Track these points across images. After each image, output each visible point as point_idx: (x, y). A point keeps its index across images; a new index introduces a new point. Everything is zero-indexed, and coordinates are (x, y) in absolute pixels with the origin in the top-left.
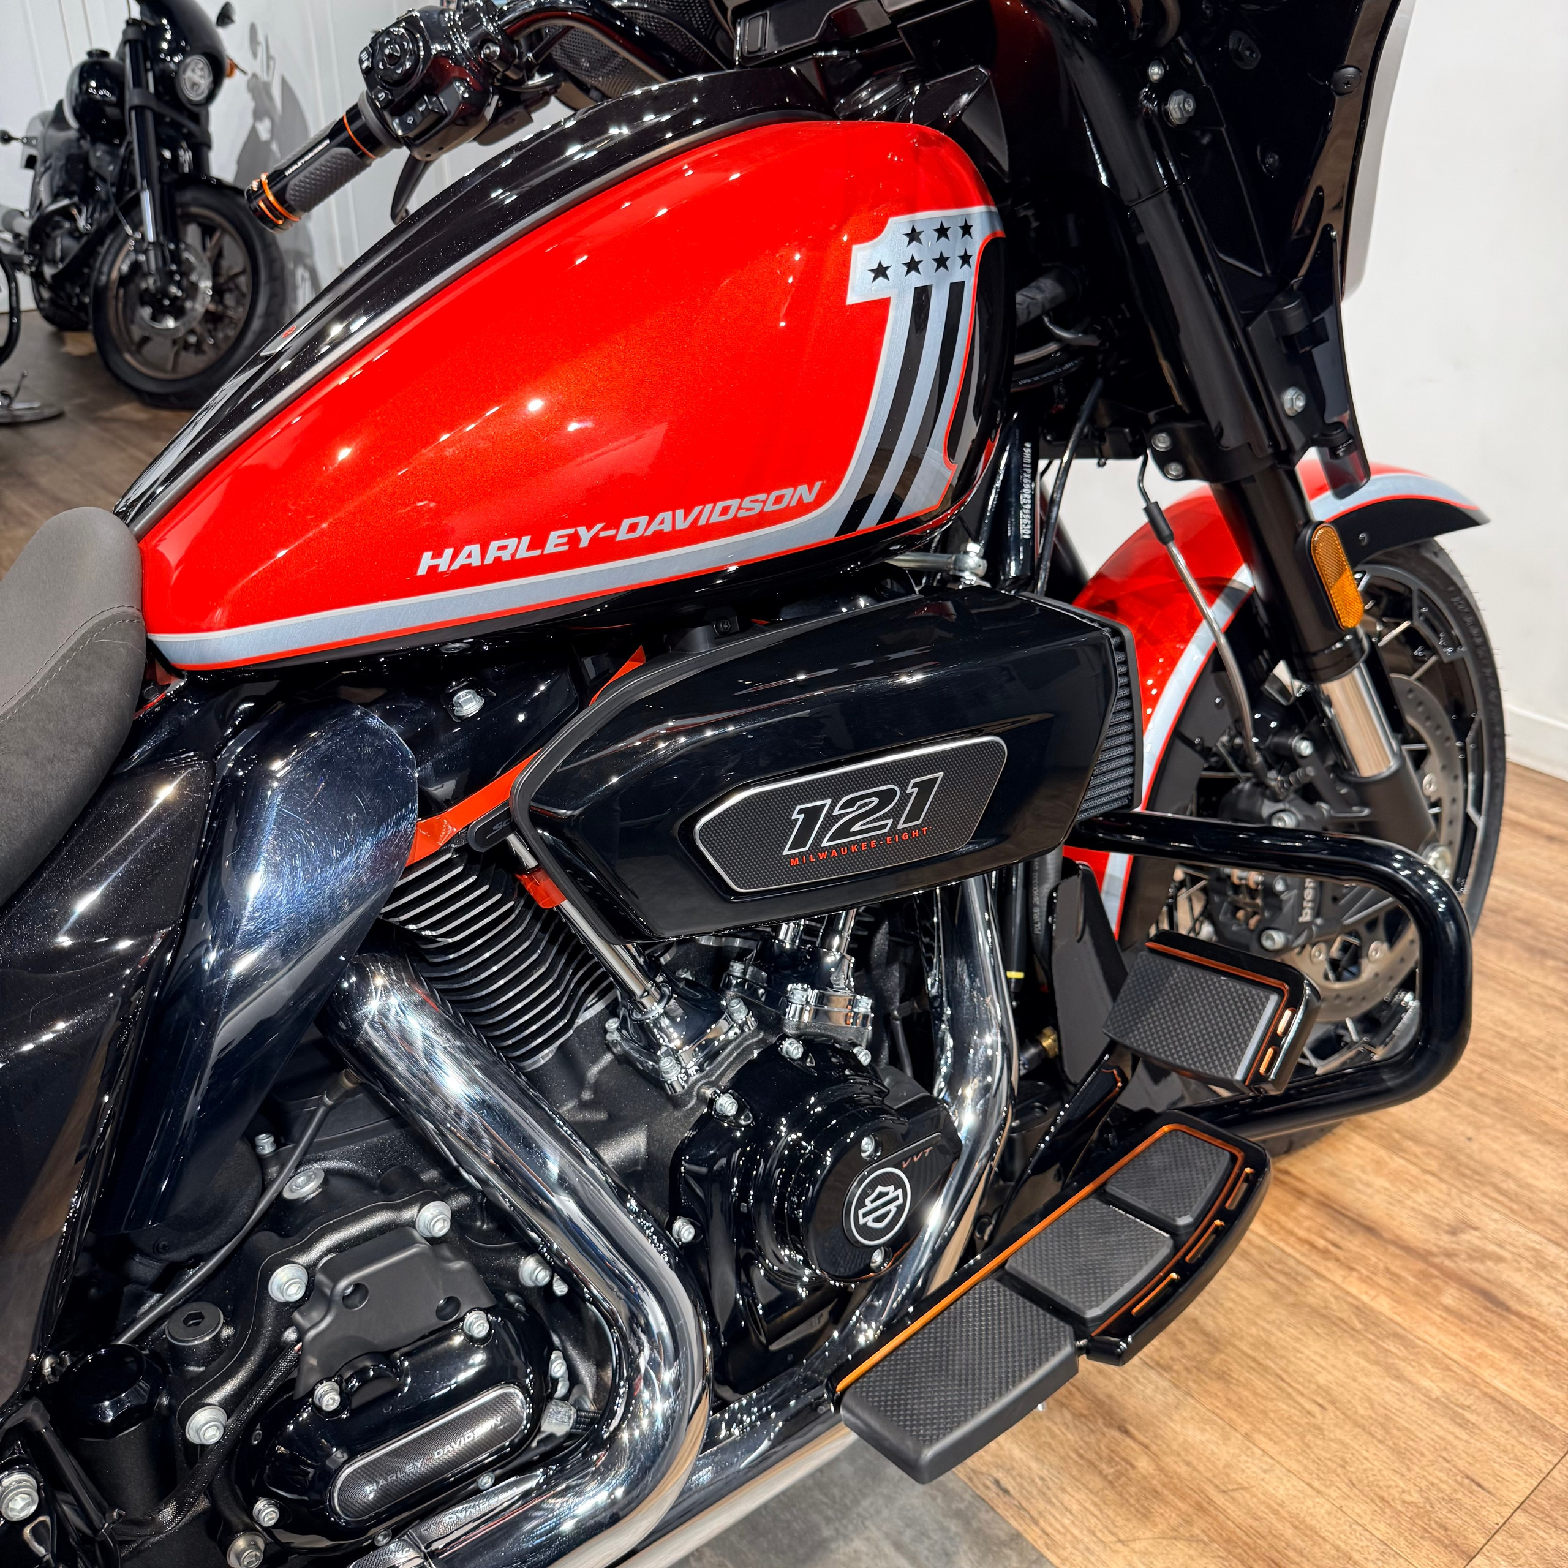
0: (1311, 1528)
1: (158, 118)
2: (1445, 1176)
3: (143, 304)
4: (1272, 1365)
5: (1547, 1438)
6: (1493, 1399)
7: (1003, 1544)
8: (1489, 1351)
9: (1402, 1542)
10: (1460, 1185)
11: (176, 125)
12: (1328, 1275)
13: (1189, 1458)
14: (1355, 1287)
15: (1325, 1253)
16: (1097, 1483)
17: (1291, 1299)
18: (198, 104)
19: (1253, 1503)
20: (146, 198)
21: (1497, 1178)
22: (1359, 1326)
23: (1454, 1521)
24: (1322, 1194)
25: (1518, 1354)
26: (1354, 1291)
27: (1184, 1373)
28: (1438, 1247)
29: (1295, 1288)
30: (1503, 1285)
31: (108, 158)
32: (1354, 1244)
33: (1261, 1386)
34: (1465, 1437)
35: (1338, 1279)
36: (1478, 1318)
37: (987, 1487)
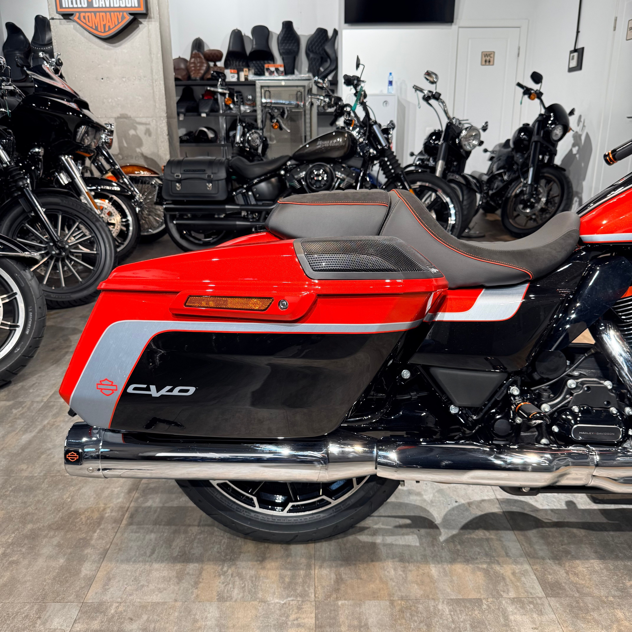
1: (542, 145)
3: (521, 203)
11: (547, 147)
18: (555, 141)
20: (531, 170)
31: (520, 157)
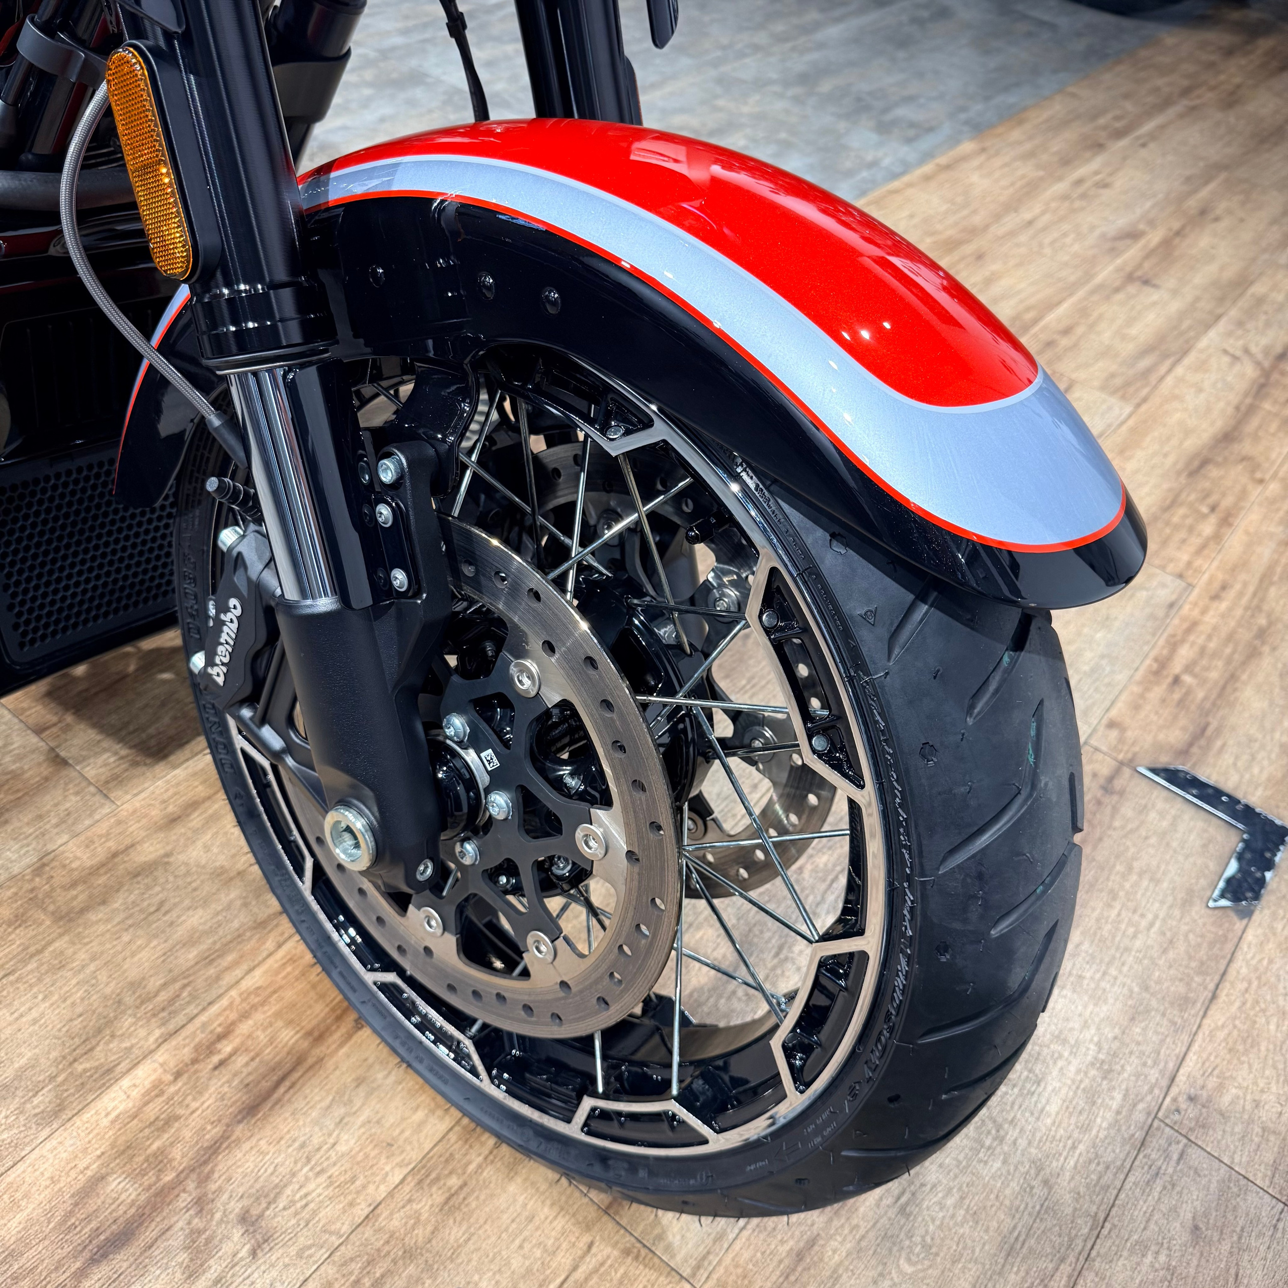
15: (205, 1050)
24: (320, 1060)
26: (139, 1071)
28: (217, 1192)
29: (149, 1006)
30: (141, 1265)
36: (79, 1216)
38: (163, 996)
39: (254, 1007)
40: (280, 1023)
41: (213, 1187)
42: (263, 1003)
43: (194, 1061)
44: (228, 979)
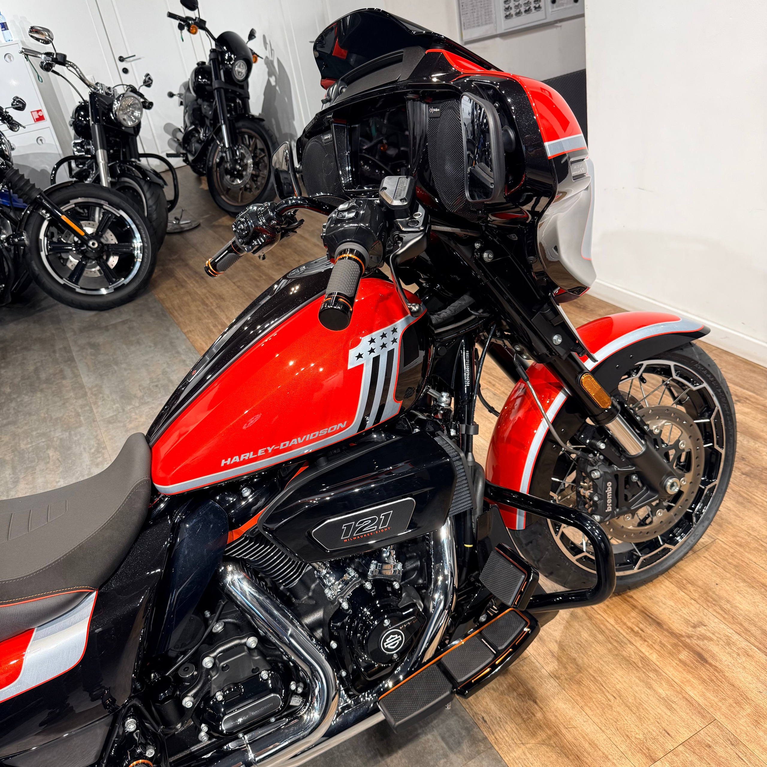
0: (596, 745)
1: (226, 91)
2: (699, 601)
3: (227, 174)
4: (600, 679)
5: (703, 717)
6: (687, 699)
7: (480, 741)
8: (692, 680)
9: (630, 753)
10: (705, 606)
11: (234, 92)
12: (635, 643)
13: (557, 714)
14: (645, 650)
15: (636, 634)
16: (520, 721)
17: (616, 653)
18: (243, 81)
19: (576, 733)
20: (224, 128)
21: (723, 603)
22: (640, 665)
23: (653, 747)
24: (643, 607)
25: (704, 681)
26: (643, 650)
27: (564, 681)
28: (686, 633)
29: (619, 648)
30: (708, 651)
31: (209, 109)
32: (650, 630)
33: (593, 687)
34: (669, 714)
35: (638, 645)
36: (692, 665)
37: (479, 719)
38: (615, 644)
39: (622, 622)
40: (629, 616)
41: (684, 634)
42: (621, 619)
43: (641, 637)
44: (611, 628)
